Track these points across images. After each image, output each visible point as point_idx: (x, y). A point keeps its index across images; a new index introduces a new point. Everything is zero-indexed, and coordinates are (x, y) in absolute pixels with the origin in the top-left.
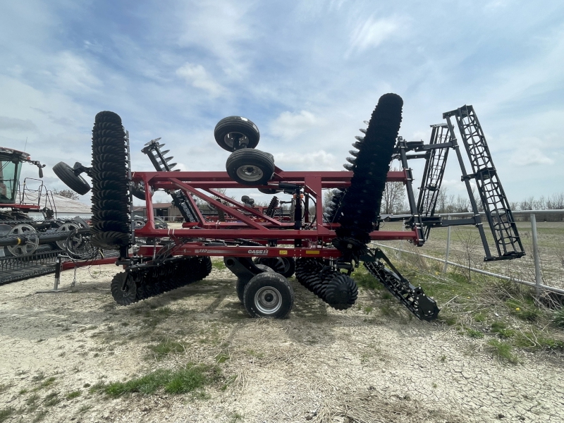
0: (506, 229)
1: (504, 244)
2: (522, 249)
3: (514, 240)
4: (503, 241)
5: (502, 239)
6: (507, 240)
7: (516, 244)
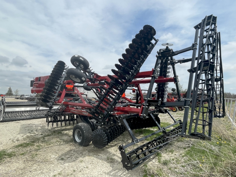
0: (203, 113)
1: (197, 124)
2: (210, 135)
3: (207, 124)
4: (197, 121)
5: (197, 119)
6: (200, 122)
7: (207, 128)
